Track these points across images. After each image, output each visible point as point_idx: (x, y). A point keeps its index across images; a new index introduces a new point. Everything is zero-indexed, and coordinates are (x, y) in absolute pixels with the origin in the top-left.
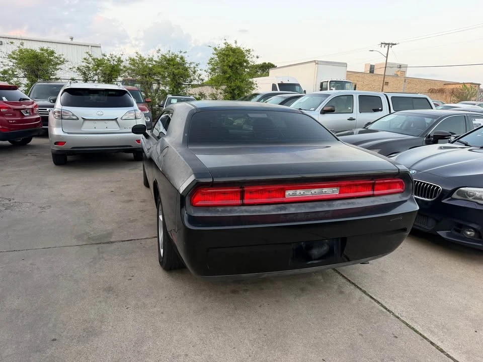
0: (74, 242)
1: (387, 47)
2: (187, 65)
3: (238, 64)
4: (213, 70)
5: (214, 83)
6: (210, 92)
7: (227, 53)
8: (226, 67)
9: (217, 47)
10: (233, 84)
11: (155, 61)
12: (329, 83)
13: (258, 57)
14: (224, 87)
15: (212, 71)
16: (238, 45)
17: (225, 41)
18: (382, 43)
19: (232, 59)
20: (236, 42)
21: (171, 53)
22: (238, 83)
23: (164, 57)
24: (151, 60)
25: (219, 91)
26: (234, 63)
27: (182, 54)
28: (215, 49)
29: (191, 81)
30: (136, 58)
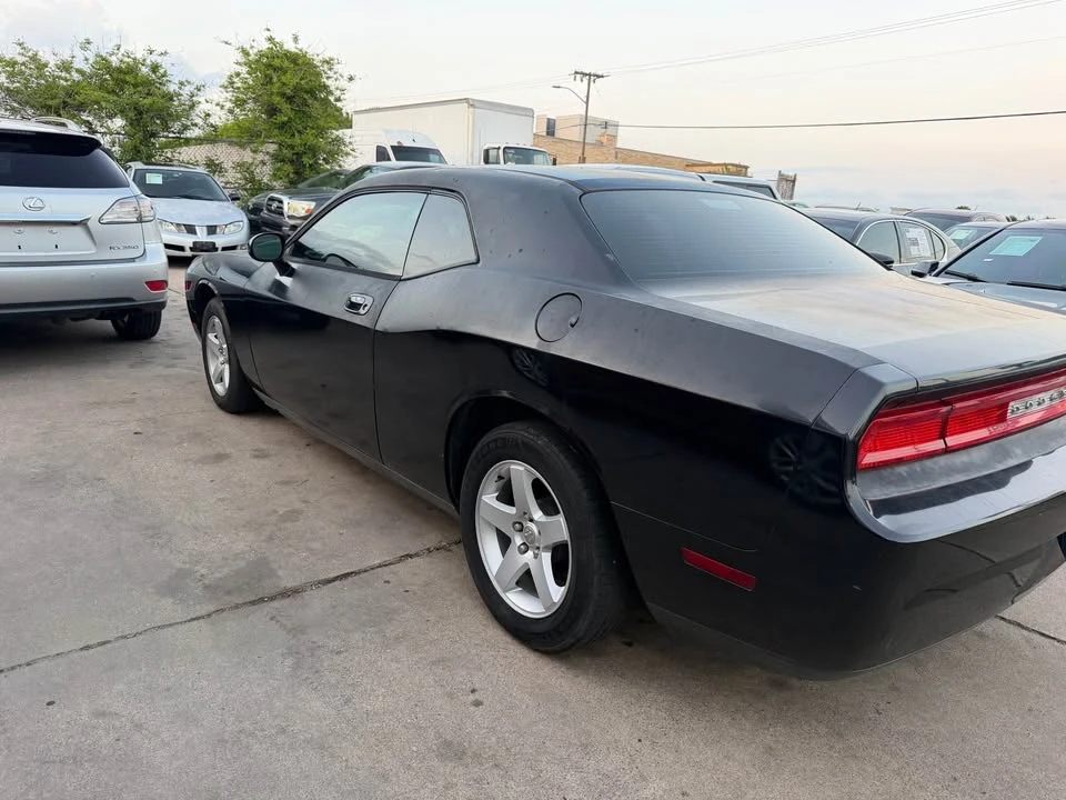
1: (586, 79)
2: (172, 88)
3: (307, 92)
4: (240, 103)
5: (245, 135)
6: (236, 158)
7: (277, 62)
8: (277, 99)
9: (247, 47)
10: (297, 140)
11: (78, 71)
12: (501, 152)
13: (351, 79)
14: (272, 148)
15: (237, 106)
16: (303, 45)
17: (268, 34)
18: (576, 73)
19: (291, 79)
20: (296, 39)
21: (122, 50)
22: (311, 140)
23: (103, 63)
24: (66, 67)
25: (260, 157)
26: (297, 88)
27: (154, 58)
28: (246, 53)
29: (186, 128)
30: (20, 59)
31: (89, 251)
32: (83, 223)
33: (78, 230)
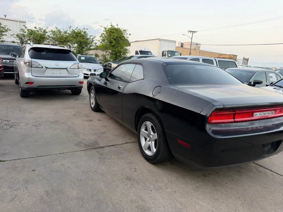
0: (77, 148)
1: (192, 33)
2: (88, 37)
3: (119, 38)
4: (103, 40)
5: (104, 48)
6: (102, 54)
7: (113, 31)
8: (112, 40)
9: (106, 27)
10: (116, 49)
11: (68, 33)
12: (167, 52)
13: (130, 35)
14: (110, 51)
15: (103, 41)
16: (119, 27)
17: (111, 24)
18: (189, 31)
19: (115, 35)
20: (117, 25)
21: (78, 28)
22: (120, 49)
23: (74, 31)
24: (65, 32)
25: (107, 53)
26: (117, 37)
27: (85, 30)
28: (105, 28)
29: (91, 46)
30: (56, 31)
31: (67, 75)
32: (66, 69)
33: (65, 70)
